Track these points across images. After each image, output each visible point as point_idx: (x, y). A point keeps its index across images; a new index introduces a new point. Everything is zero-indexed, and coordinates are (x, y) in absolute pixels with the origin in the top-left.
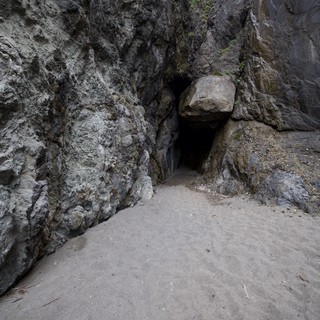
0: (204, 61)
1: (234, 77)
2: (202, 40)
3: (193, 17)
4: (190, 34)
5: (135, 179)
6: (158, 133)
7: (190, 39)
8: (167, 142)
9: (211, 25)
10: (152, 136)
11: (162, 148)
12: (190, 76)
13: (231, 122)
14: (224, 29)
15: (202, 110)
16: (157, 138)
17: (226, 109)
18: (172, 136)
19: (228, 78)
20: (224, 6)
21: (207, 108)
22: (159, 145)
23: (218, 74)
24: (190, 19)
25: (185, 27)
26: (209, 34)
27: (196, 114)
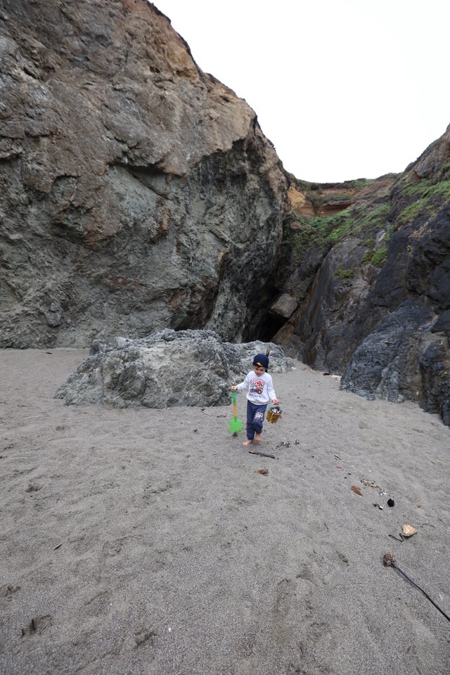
0: (289, 285)
1: (299, 299)
2: (292, 272)
3: (292, 258)
4: (287, 267)
5: (236, 334)
6: (253, 316)
7: (287, 269)
8: (257, 322)
9: (299, 266)
10: (249, 318)
11: (254, 324)
12: (280, 290)
13: (287, 323)
14: (305, 270)
15: (275, 312)
16: (251, 319)
17: (286, 316)
18: (262, 318)
19: (295, 299)
20: (310, 257)
21: (279, 313)
22: (253, 322)
23: (292, 295)
24: (289, 258)
25: (286, 261)
26: (297, 270)
27: (273, 313)
